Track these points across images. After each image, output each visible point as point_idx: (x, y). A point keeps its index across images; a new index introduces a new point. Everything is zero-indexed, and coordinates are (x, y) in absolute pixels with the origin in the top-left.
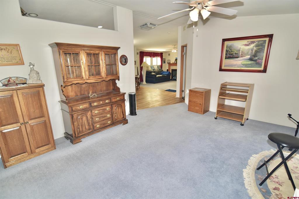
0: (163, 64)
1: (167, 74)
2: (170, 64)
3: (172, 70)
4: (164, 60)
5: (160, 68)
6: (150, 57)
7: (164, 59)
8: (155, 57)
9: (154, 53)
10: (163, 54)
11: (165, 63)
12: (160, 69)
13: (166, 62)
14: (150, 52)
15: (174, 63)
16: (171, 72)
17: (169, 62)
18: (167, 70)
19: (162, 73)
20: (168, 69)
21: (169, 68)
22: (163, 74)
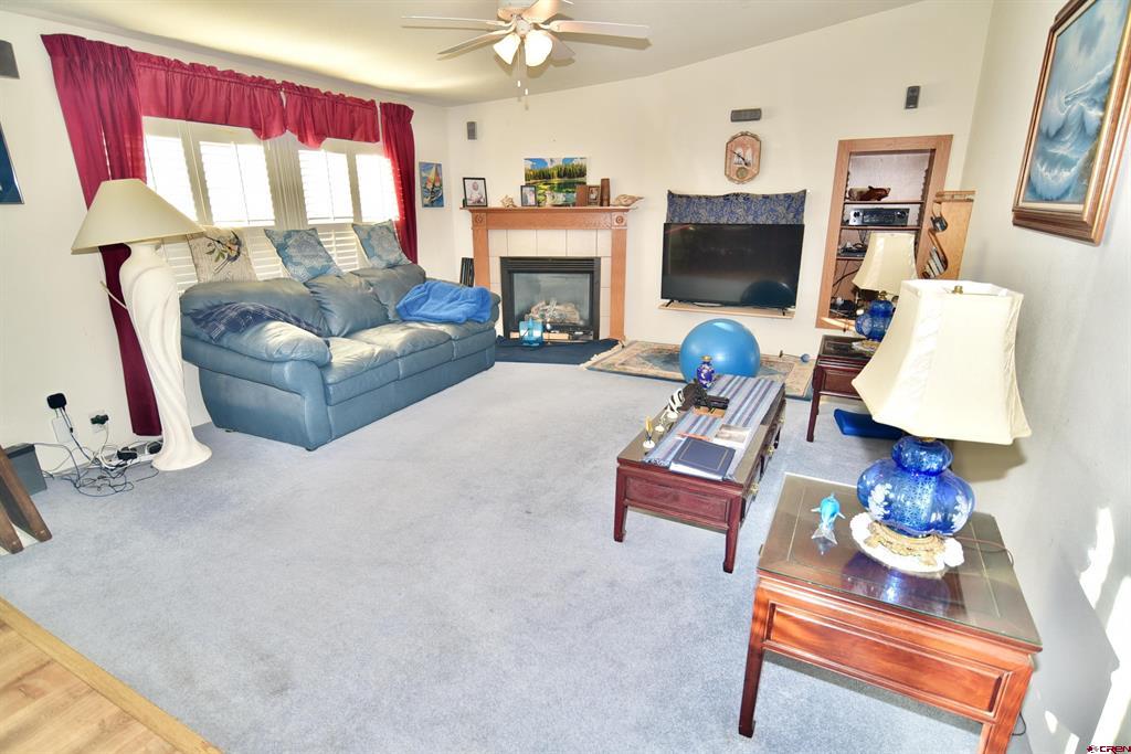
0: (423, 215)
1: (459, 310)
2: (484, 216)
3: (504, 260)
4: (432, 176)
5: (396, 254)
6: (263, 132)
7: (426, 166)
8: (329, 141)
9: (305, 95)
10: (415, 123)
11: (436, 199)
12: (392, 266)
13: (453, 193)
14: (248, 72)
15: (518, 204)
16: (496, 288)
17: (473, 196)
18: (467, 264)
19: (416, 303)
20: (470, 255)
21: (480, 242)
22: (421, 311)
